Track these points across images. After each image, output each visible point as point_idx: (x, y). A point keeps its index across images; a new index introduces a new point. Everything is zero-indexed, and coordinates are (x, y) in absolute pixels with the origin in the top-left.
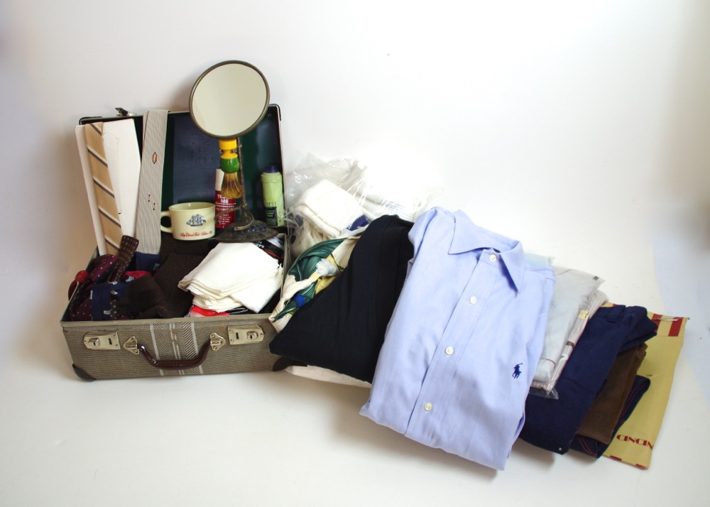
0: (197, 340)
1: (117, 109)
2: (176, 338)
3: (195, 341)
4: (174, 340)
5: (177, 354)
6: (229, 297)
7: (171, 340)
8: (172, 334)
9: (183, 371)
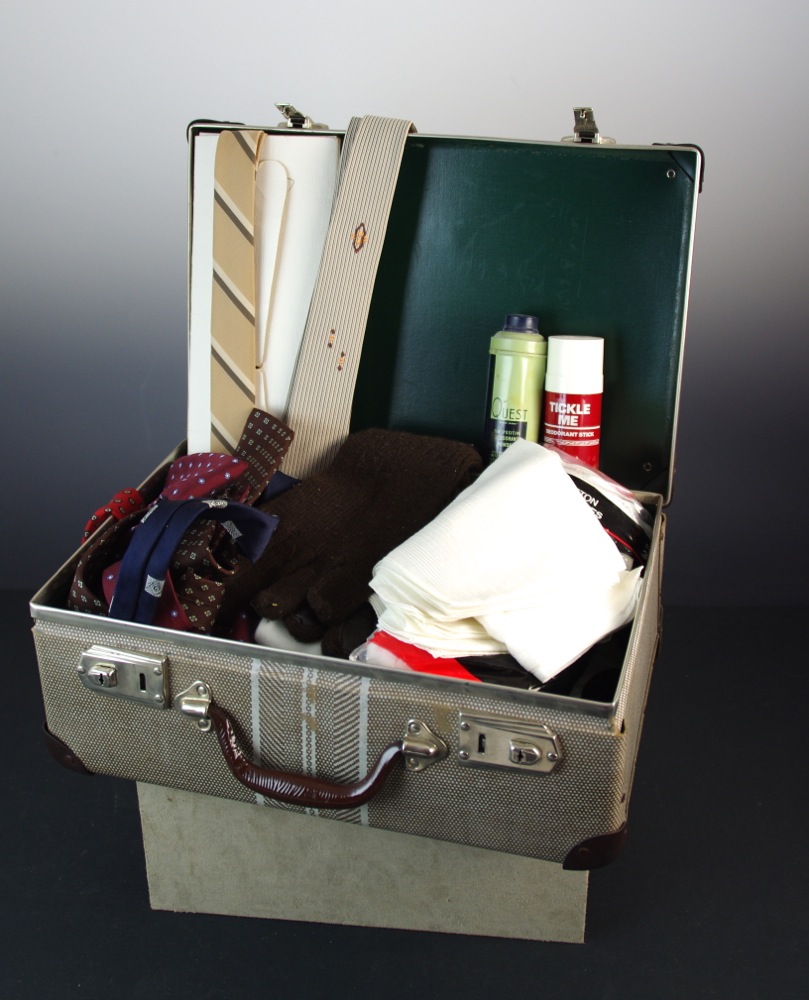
0: (370, 730)
1: (281, 108)
2: (313, 712)
3: (363, 733)
4: (309, 718)
5: (309, 762)
6: (472, 621)
7: (299, 716)
8: (304, 699)
9: (316, 810)
